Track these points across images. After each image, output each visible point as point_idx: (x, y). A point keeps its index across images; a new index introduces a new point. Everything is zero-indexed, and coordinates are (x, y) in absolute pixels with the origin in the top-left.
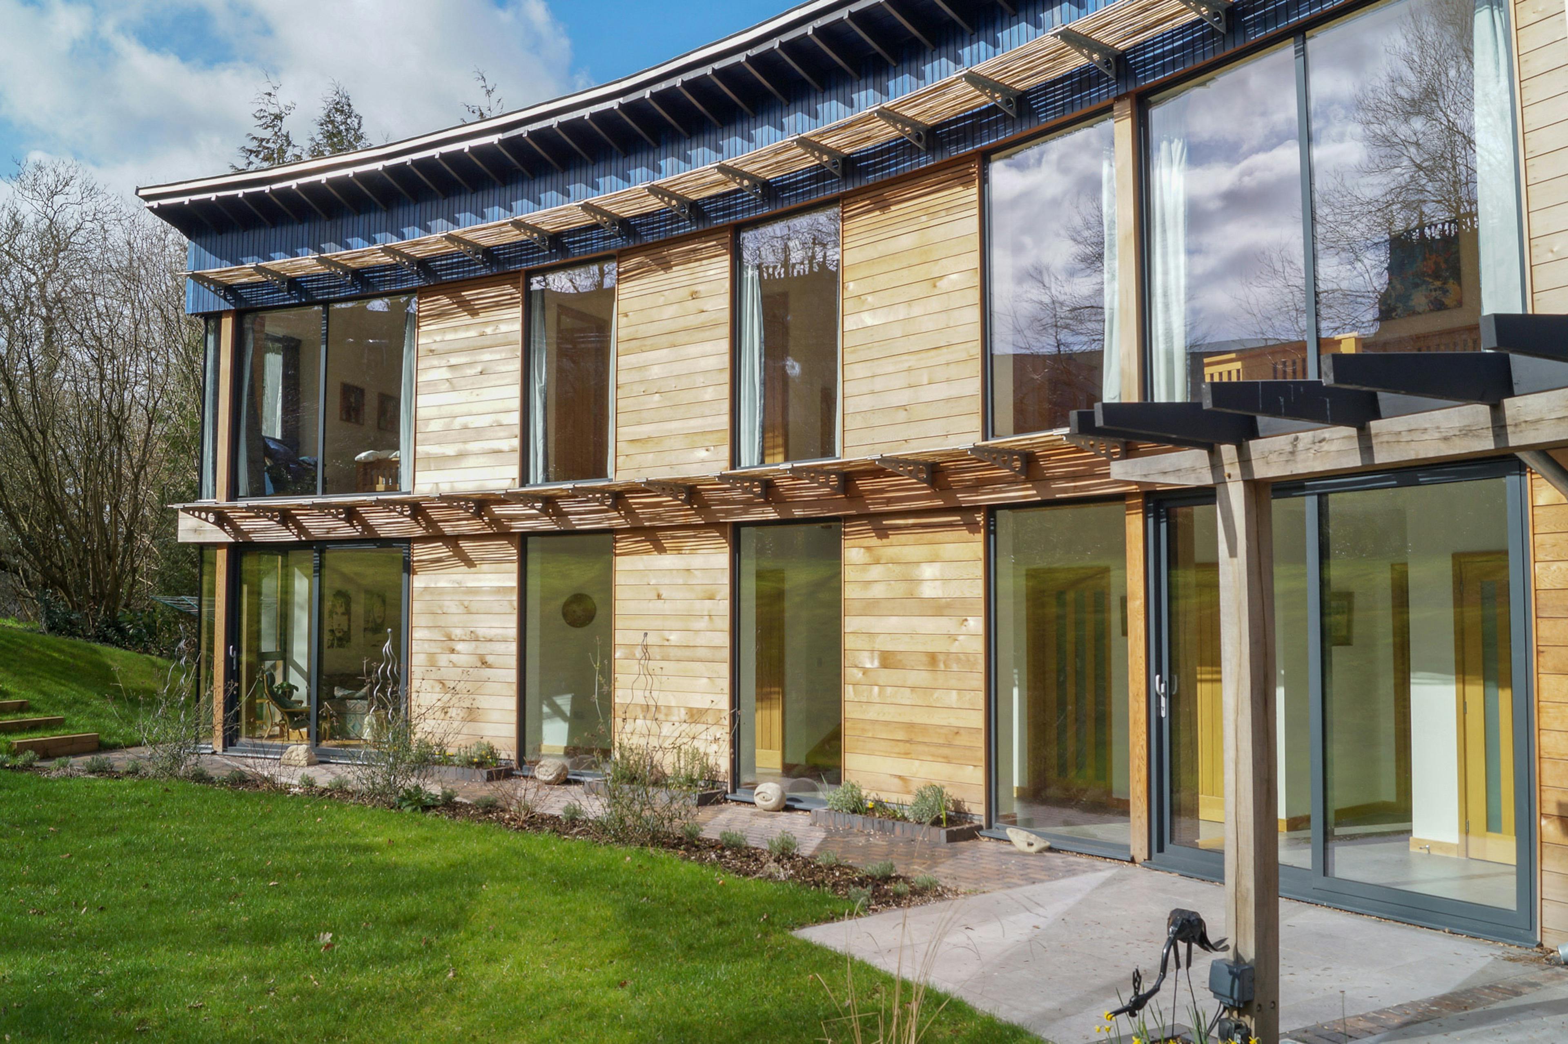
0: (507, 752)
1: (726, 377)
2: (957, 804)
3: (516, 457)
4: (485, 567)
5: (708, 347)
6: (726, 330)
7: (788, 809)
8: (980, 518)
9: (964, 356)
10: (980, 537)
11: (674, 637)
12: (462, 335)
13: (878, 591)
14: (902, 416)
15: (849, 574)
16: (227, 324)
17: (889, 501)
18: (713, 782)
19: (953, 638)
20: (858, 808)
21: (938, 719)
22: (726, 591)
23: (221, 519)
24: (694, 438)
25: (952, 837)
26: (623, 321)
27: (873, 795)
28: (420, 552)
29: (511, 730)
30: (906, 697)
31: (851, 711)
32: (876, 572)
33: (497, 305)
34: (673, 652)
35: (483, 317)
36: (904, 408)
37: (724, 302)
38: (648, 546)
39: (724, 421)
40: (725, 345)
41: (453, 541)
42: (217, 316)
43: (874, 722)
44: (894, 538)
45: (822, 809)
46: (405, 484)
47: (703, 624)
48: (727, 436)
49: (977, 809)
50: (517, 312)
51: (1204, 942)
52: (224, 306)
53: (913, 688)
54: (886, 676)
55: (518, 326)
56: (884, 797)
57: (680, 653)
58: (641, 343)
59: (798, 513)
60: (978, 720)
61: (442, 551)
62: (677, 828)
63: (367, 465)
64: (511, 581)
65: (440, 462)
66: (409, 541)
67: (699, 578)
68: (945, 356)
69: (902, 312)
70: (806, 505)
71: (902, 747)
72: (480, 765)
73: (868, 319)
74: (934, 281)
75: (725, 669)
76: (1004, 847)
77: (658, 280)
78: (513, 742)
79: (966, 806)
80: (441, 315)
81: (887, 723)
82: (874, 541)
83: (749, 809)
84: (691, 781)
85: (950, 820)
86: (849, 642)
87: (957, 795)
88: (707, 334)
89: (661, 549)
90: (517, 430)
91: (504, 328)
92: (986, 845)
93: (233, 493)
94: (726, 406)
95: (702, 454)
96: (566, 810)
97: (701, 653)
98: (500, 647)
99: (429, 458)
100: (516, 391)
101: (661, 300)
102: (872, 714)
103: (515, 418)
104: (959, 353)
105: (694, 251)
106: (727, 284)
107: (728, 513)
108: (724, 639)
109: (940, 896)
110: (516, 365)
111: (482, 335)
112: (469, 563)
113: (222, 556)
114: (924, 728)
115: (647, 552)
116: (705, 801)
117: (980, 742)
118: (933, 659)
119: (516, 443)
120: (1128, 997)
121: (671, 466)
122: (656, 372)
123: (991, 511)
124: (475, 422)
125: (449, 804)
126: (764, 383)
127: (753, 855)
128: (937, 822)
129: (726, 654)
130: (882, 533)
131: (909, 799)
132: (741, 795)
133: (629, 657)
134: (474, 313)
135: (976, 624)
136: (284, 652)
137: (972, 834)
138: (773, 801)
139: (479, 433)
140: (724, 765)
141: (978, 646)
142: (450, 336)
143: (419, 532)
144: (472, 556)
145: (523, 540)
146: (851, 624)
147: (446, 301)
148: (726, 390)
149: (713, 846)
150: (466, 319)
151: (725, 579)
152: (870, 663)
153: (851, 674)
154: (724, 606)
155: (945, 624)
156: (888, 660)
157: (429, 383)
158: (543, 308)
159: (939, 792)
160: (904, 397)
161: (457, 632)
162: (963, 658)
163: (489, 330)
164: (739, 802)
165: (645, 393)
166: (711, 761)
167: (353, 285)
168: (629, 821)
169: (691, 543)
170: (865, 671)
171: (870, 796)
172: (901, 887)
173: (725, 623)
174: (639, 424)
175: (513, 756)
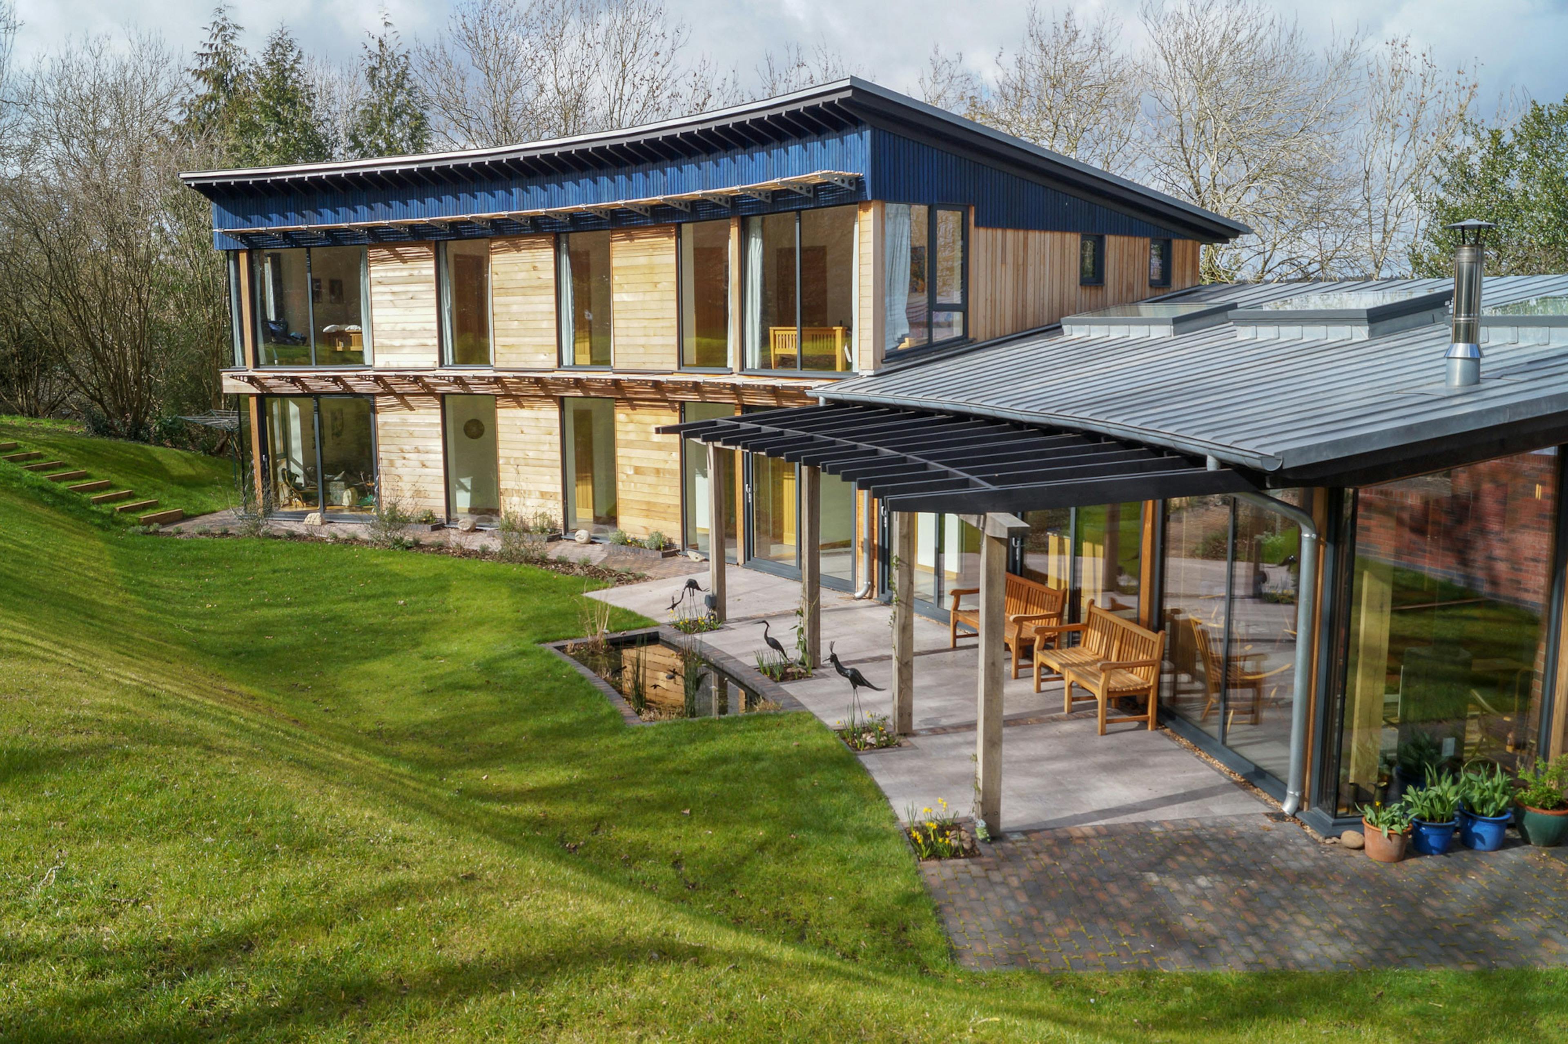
0: (441, 514)
1: (554, 316)
2: (670, 539)
3: (436, 349)
4: (421, 411)
5: (544, 298)
6: (553, 291)
7: (592, 543)
8: (677, 405)
9: (669, 325)
10: (677, 414)
11: (531, 454)
12: (397, 274)
13: (632, 437)
14: (641, 350)
15: (619, 427)
16: (243, 258)
17: (636, 393)
18: (554, 530)
19: (666, 461)
20: (624, 542)
21: (661, 500)
22: (558, 431)
23: (252, 380)
24: (539, 348)
25: (665, 556)
26: (495, 277)
27: (632, 536)
28: (380, 401)
29: (442, 503)
30: (646, 489)
31: (621, 495)
32: (631, 427)
33: (418, 257)
34: (530, 462)
35: (410, 265)
36: (643, 346)
37: (552, 275)
38: (514, 404)
39: (554, 340)
40: (553, 298)
41: (401, 396)
42: (237, 252)
43: (632, 500)
44: (639, 411)
45: (607, 543)
46: (368, 361)
47: (546, 447)
48: (555, 348)
49: (678, 542)
50: (432, 264)
51: (698, 589)
52: (241, 246)
53: (650, 485)
54: (636, 478)
55: (432, 272)
56: (638, 537)
57: (535, 462)
58: (506, 291)
59: (592, 394)
60: (678, 501)
61: (393, 401)
62: (536, 555)
63: (330, 335)
64: (438, 419)
65: (390, 349)
66: (374, 395)
67: (543, 423)
68: (661, 323)
69: (640, 297)
70: (596, 390)
71: (645, 513)
72: (426, 522)
73: (625, 297)
74: (656, 284)
75: (559, 471)
76: (687, 559)
77: (513, 255)
78: (444, 509)
79: (673, 541)
80: (383, 260)
81: (638, 501)
82: (630, 411)
83: (574, 543)
84: (543, 530)
85: (666, 548)
86: (620, 461)
87: (669, 536)
88: (543, 291)
89: (522, 407)
90: (436, 334)
91: (424, 272)
92: (680, 558)
93: (257, 364)
94: (554, 332)
95: (542, 357)
96: (482, 547)
97: (546, 463)
98: (432, 456)
99: (382, 346)
100: (434, 311)
101: (516, 268)
102: (630, 497)
103: (434, 326)
104: (666, 323)
105: (534, 243)
106: (553, 265)
107: (557, 391)
108: (558, 456)
109: (646, 580)
110: (433, 295)
111: (411, 275)
112: (411, 409)
113: (253, 401)
114: (655, 504)
115: (514, 407)
116: (550, 540)
117: (678, 511)
118: (658, 471)
119: (435, 341)
120: (671, 605)
121: (525, 361)
122: (515, 308)
123: (682, 403)
124: (409, 327)
125: (417, 544)
126: (574, 321)
127: (571, 566)
128: (659, 548)
129: (559, 463)
130: (634, 407)
131: (646, 537)
132: (569, 536)
133: (508, 463)
134: (404, 261)
135: (676, 456)
136: (287, 453)
137: (675, 554)
138: (585, 539)
139: (412, 333)
140: (560, 522)
141: (677, 466)
142: (390, 274)
143: (379, 390)
144: (412, 404)
145: (442, 397)
146: (620, 452)
147: (386, 252)
148: (554, 324)
149: (555, 562)
150: (400, 265)
151: (557, 425)
152: (631, 472)
153: (621, 477)
154: (558, 439)
155: (663, 455)
156: (638, 470)
157: (380, 302)
158: (447, 262)
159: (660, 535)
160: (642, 341)
161: (406, 448)
162: (671, 472)
163: (416, 272)
164: (568, 540)
165: (510, 320)
166: (553, 519)
167: (326, 239)
168: (515, 552)
169: (538, 404)
170: (628, 476)
171: (630, 535)
172: (630, 577)
173: (558, 448)
174: (507, 336)
175: (444, 516)
